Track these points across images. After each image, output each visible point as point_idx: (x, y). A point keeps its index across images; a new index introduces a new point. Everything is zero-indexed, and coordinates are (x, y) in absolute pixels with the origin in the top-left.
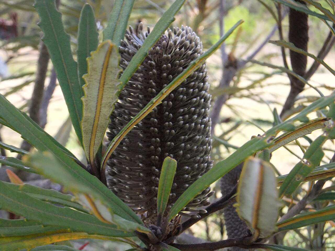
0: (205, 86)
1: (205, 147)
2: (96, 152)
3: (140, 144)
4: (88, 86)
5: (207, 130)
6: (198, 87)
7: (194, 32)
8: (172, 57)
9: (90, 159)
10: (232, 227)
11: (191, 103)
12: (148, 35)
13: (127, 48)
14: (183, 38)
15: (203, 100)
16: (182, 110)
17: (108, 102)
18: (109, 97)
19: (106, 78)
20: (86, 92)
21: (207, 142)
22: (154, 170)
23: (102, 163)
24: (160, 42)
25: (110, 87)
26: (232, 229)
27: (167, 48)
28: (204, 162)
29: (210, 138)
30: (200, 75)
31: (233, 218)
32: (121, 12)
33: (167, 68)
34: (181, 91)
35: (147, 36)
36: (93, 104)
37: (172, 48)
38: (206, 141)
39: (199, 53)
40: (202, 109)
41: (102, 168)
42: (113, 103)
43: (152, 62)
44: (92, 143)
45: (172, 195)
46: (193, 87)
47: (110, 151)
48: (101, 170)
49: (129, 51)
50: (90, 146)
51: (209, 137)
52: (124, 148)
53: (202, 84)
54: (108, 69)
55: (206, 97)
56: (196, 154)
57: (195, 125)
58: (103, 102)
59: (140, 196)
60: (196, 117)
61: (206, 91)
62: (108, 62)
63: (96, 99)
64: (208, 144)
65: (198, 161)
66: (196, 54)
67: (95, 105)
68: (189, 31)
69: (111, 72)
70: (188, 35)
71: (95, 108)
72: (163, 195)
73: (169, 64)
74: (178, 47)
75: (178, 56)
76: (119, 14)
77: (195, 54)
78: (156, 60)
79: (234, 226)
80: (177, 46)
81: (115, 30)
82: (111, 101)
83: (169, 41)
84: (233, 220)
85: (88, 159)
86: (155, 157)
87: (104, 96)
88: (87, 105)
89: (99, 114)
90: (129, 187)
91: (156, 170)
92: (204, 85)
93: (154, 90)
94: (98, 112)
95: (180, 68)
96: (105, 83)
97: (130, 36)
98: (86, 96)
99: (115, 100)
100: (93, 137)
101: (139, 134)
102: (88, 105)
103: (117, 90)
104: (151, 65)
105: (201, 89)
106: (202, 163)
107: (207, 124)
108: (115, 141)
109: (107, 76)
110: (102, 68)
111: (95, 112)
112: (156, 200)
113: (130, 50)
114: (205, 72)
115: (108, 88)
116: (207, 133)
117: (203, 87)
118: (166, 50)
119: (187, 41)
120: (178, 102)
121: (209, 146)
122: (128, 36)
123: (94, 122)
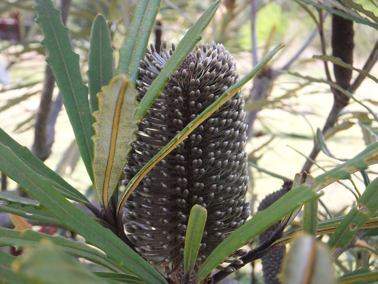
0: (241, 114)
1: (241, 187)
2: (111, 195)
3: (164, 185)
4: (100, 124)
5: (243, 167)
6: (232, 117)
7: (227, 51)
8: (201, 80)
9: (103, 203)
10: (269, 267)
11: (223, 136)
12: (173, 52)
13: (148, 70)
14: (214, 58)
15: (238, 132)
16: (214, 145)
17: (124, 142)
18: (124, 136)
19: (121, 116)
20: (97, 132)
21: (243, 182)
22: (181, 216)
23: (119, 207)
24: (187, 62)
25: (126, 125)
26: (270, 269)
27: (195, 71)
28: (240, 205)
29: (246, 176)
30: (234, 102)
31: (271, 257)
32: (141, 27)
33: (196, 95)
34: (212, 122)
35: (171, 54)
36: (106, 144)
37: (201, 70)
38: (242, 180)
39: (233, 76)
40: (237, 142)
41: (118, 213)
42: (130, 143)
43: (178, 88)
44: (106, 185)
45: (202, 245)
46: (227, 117)
47: (127, 193)
48: (117, 214)
49: (150, 74)
50: (103, 189)
51: (245, 174)
52: (145, 189)
53: (237, 112)
54: (123, 106)
55: (242, 127)
56: (230, 195)
57: (228, 162)
58: (118, 141)
59: (164, 246)
60: (230, 152)
61: (241, 120)
62: (123, 99)
63: (109, 139)
64: (244, 184)
65: (232, 204)
66: (230, 77)
67: (109, 145)
68: (222, 49)
69: (127, 109)
70: (220, 54)
71: (109, 149)
72: (191, 250)
73: (198, 90)
74: (209, 70)
75: (209, 79)
76: (138, 30)
77: (228, 77)
78: (182, 84)
79: (272, 266)
80: (206, 68)
81: (133, 48)
82: (127, 141)
83: (198, 62)
84: (271, 259)
85: (102, 203)
86: (181, 201)
87: (118, 136)
88: (98, 145)
89: (113, 156)
90: (151, 235)
91: (183, 216)
92: (239, 113)
93: (180, 121)
94: (112, 153)
95: (211, 95)
96: (120, 121)
97: (151, 56)
98: (97, 135)
99: (132, 140)
100: (107, 179)
101: (162, 173)
102: (100, 145)
103: (134, 129)
104: (176, 91)
105: (236, 119)
106: (238, 206)
107: (243, 159)
108: (133, 182)
109: (122, 113)
110: (115, 104)
111: (108, 153)
112: (183, 252)
113: (152, 73)
114: (240, 98)
115: (123, 126)
116: (243, 170)
117: (238, 116)
118: (194, 73)
119: (219, 61)
120: (209, 135)
121: (245, 185)
122: (149, 55)
123: (108, 163)
